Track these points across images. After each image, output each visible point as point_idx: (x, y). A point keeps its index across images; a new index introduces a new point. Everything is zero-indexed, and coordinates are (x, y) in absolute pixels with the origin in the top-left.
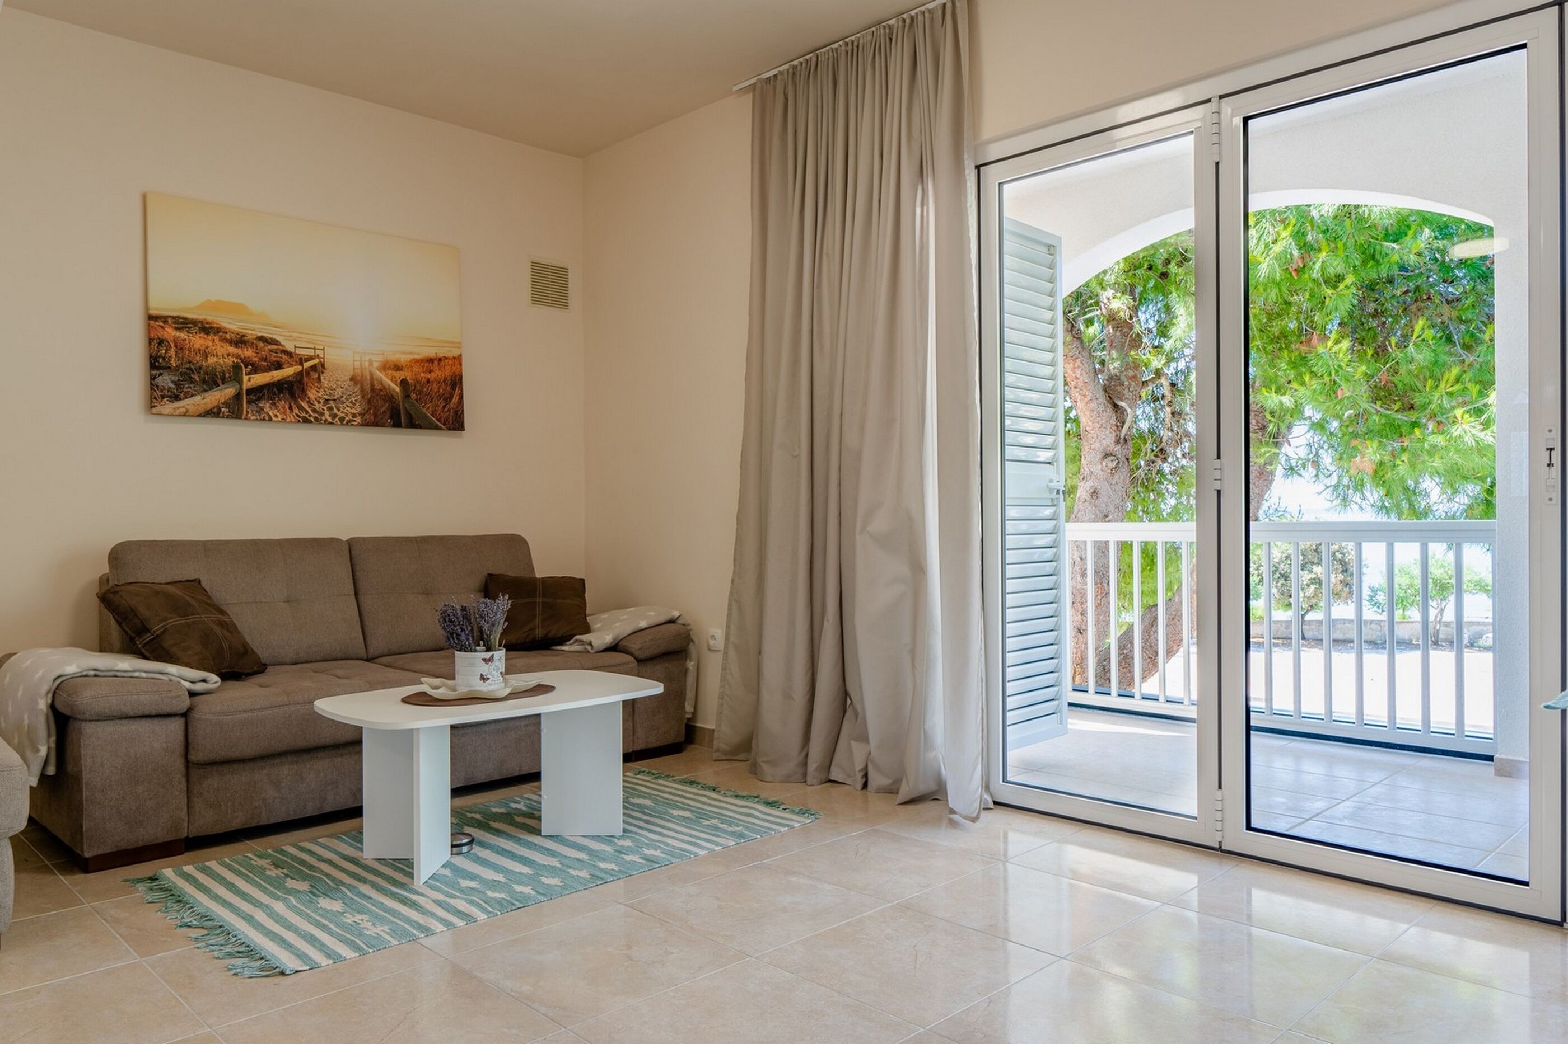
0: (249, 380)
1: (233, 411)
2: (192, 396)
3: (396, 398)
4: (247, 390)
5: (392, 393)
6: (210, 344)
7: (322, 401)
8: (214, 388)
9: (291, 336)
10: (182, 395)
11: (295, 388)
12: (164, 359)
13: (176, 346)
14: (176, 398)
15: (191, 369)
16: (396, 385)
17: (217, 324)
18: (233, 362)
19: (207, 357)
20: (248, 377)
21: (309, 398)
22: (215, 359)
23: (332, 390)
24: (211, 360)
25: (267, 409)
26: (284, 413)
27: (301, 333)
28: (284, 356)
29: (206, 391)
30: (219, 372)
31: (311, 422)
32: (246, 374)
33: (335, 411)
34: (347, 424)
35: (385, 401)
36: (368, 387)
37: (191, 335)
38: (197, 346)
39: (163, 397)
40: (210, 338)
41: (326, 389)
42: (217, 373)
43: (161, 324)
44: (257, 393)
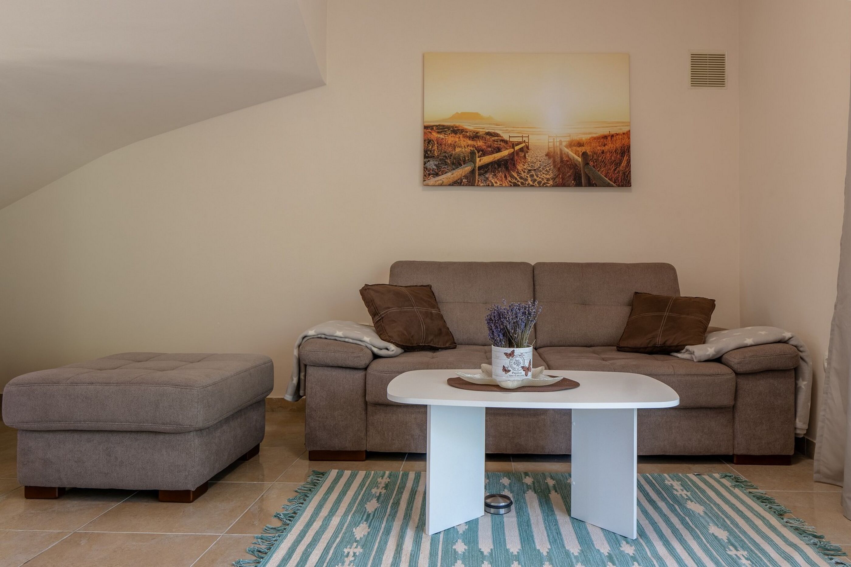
0: (480, 161)
1: (470, 180)
2: (446, 173)
3: (579, 165)
4: (479, 167)
5: (575, 162)
6: (457, 140)
7: (526, 171)
8: (458, 167)
9: (507, 130)
10: (440, 173)
11: (509, 164)
12: (431, 152)
13: (438, 143)
14: (437, 175)
15: (446, 157)
16: (579, 156)
17: (461, 127)
18: (471, 150)
19: (455, 148)
20: (479, 159)
21: (518, 170)
22: (460, 149)
23: (533, 163)
24: (458, 150)
25: (490, 179)
26: (501, 180)
27: (514, 127)
28: (502, 143)
29: (454, 169)
30: (462, 157)
31: (519, 186)
32: (478, 157)
33: (535, 177)
34: (543, 185)
35: (570, 168)
36: (558, 160)
37: (446, 135)
38: (449, 142)
39: (429, 175)
40: (457, 136)
41: (529, 163)
42: (461, 158)
43: (430, 131)
44: (485, 169)
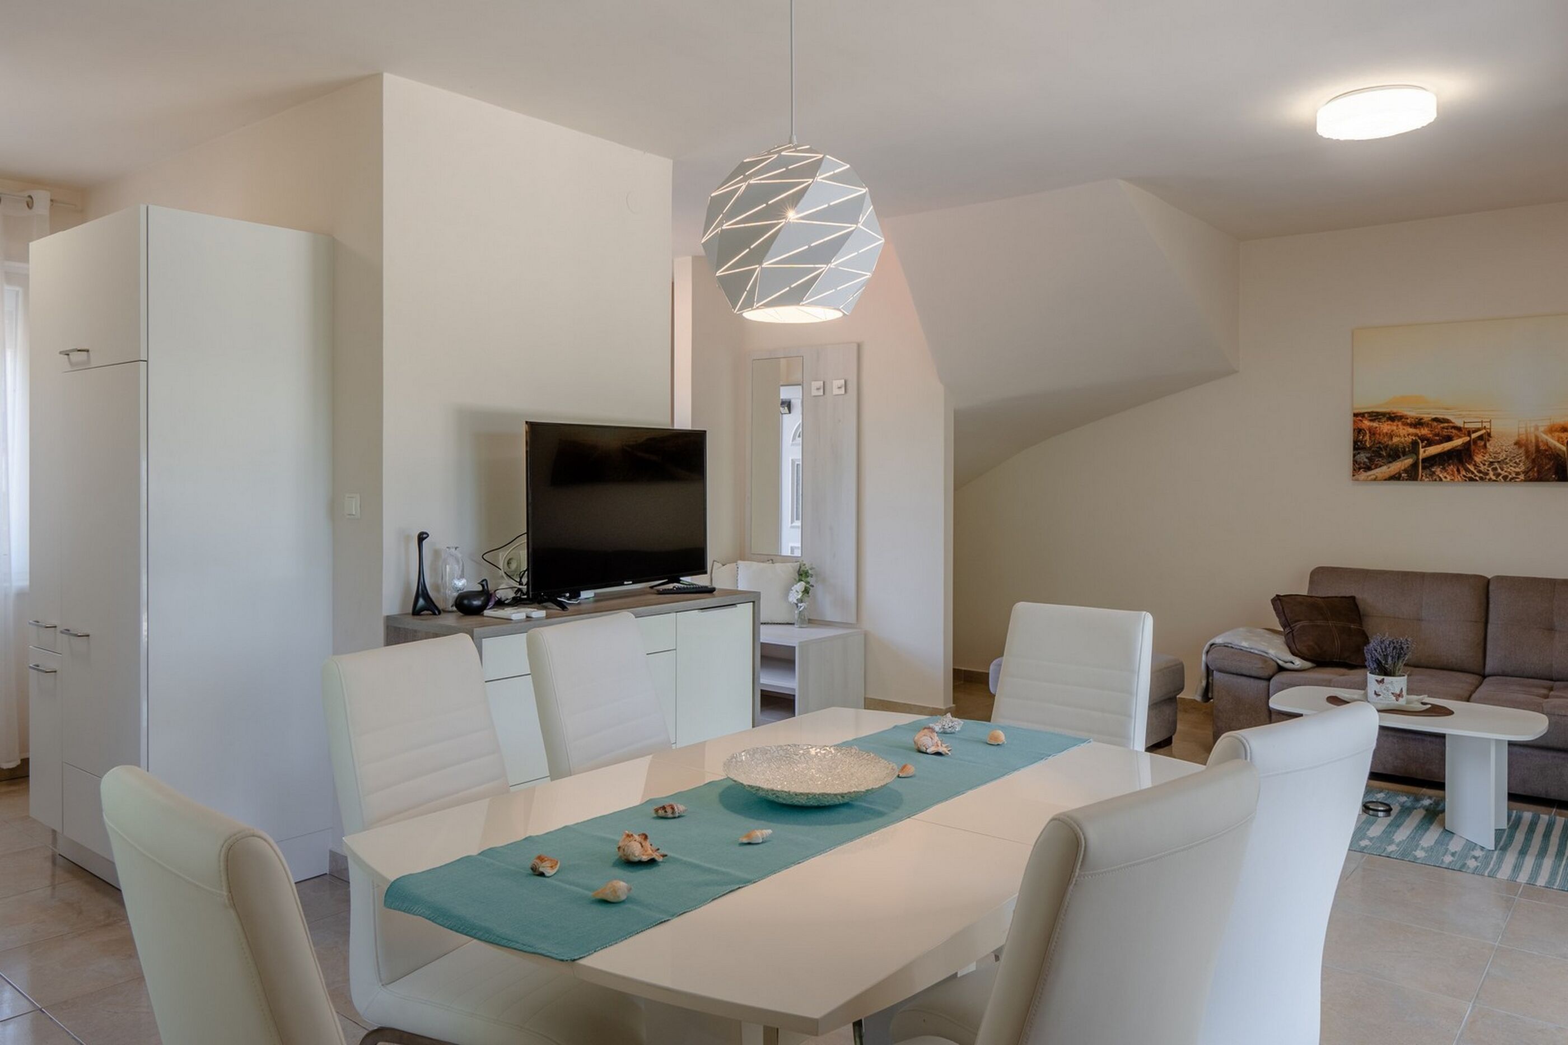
0: (1424, 452)
1: (1411, 476)
2: (1381, 466)
3: (1563, 456)
4: (1423, 459)
5: (1557, 452)
6: (1395, 428)
7: (1487, 463)
8: (1396, 460)
9: (1460, 415)
10: (1373, 467)
11: (1463, 454)
12: (1361, 442)
13: (1370, 432)
14: (1368, 469)
15: (1380, 448)
16: (1563, 444)
17: (1400, 413)
18: (1412, 439)
19: (1392, 438)
20: (1423, 450)
21: (1475, 461)
22: (1398, 439)
23: (1497, 454)
24: (1395, 440)
25: (1437, 473)
26: (1453, 475)
27: (1469, 411)
28: (1453, 431)
29: (1390, 462)
30: (1401, 448)
31: (1477, 480)
32: (1422, 448)
33: (1499, 471)
34: (1510, 480)
35: (1550, 460)
36: (1532, 449)
37: (1381, 423)
38: (1385, 431)
39: (1360, 469)
40: (1395, 424)
41: (1491, 454)
42: (1400, 449)
43: (1360, 418)
44: (1430, 462)
